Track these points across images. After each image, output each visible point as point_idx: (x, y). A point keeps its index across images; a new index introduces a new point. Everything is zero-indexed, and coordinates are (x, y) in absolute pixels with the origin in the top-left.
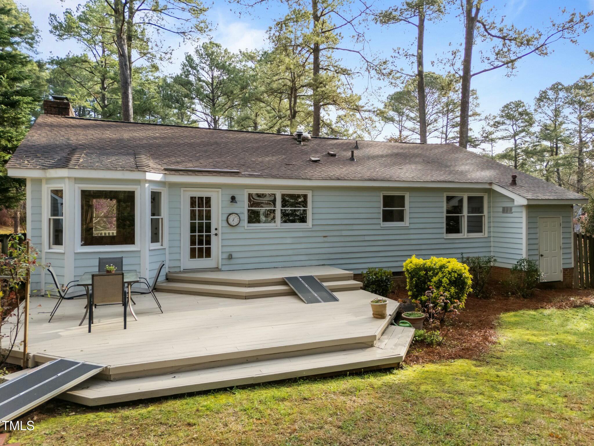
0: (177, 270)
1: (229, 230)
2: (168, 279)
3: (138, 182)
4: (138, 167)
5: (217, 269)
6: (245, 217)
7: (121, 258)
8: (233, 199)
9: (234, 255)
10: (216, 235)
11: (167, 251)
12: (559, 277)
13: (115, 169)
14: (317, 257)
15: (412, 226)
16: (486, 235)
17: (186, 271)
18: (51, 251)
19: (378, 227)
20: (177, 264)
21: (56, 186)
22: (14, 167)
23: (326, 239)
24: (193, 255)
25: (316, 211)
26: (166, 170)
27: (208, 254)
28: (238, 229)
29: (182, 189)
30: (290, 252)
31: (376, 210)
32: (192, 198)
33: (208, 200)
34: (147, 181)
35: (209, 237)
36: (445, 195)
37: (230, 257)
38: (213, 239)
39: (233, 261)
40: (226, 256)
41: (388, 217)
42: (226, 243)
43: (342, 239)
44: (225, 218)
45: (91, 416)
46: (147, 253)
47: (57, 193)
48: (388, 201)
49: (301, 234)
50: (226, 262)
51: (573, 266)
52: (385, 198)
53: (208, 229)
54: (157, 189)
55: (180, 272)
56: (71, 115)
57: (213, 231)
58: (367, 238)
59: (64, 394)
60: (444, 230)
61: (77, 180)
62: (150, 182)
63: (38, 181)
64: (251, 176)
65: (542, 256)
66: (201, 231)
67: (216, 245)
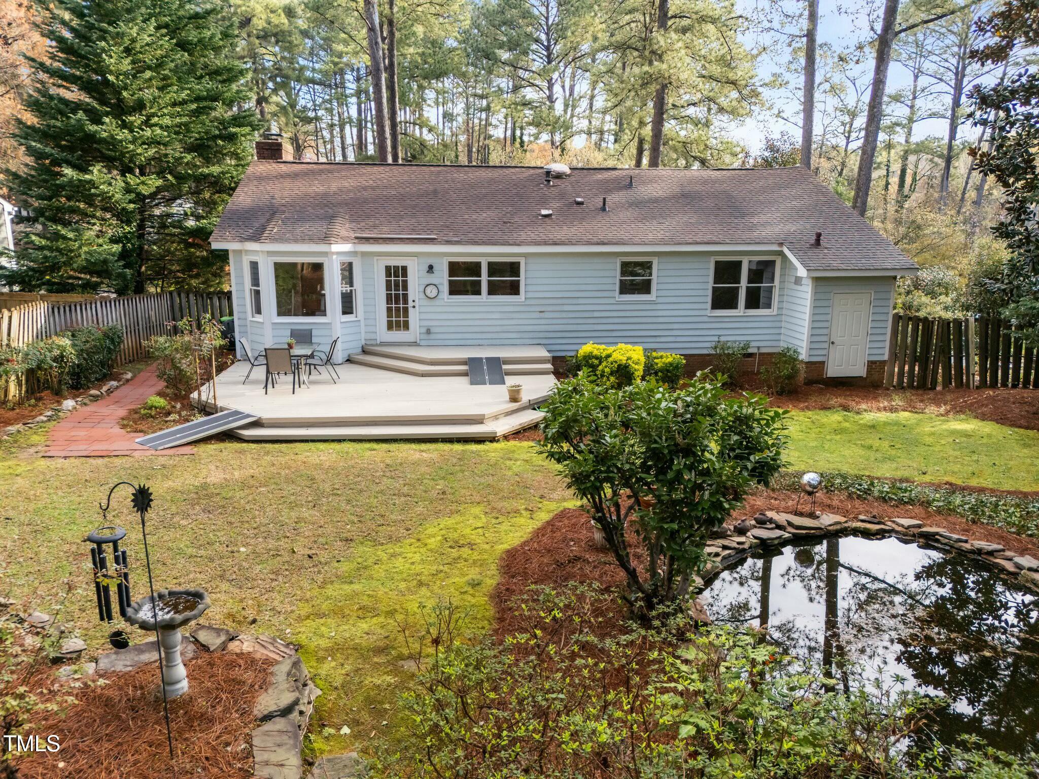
0: (372, 342)
1: (426, 302)
2: (364, 352)
3: (326, 254)
4: (325, 239)
5: (415, 344)
6: (445, 288)
7: (311, 330)
8: (431, 268)
9: (433, 330)
10: (414, 307)
11: (362, 323)
12: (860, 371)
13: (302, 240)
14: (531, 335)
15: (660, 300)
16: (775, 313)
17: (383, 344)
18: (254, 319)
19: (612, 301)
20: (372, 336)
21: (254, 258)
22: (216, 240)
23: (542, 315)
24: (390, 327)
25: (529, 281)
26: (357, 238)
27: (406, 326)
28: (437, 302)
29: (376, 258)
30: (498, 329)
31: (610, 281)
32: (386, 267)
33: (404, 269)
34: (333, 253)
35: (406, 310)
36: (712, 260)
37: (428, 332)
38: (411, 311)
39: (432, 336)
40: (424, 330)
41: (626, 288)
42: (424, 316)
43: (564, 315)
44: (422, 289)
45: (244, 445)
46: (339, 325)
47: (254, 266)
48: (627, 268)
49: (511, 309)
50: (425, 336)
51: (886, 357)
52: (625, 265)
53: (406, 301)
54: (348, 259)
55: (377, 345)
56: (284, 159)
57: (411, 304)
58: (596, 314)
59: (231, 430)
60: (709, 305)
61: (270, 253)
62: (338, 253)
63: (239, 252)
64: (448, 242)
65: (833, 343)
66: (397, 302)
67: (414, 317)
